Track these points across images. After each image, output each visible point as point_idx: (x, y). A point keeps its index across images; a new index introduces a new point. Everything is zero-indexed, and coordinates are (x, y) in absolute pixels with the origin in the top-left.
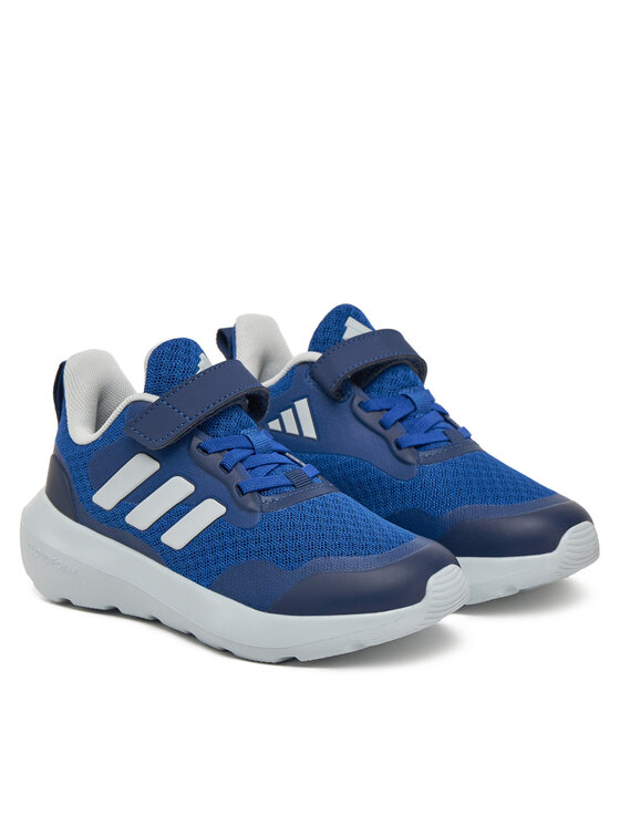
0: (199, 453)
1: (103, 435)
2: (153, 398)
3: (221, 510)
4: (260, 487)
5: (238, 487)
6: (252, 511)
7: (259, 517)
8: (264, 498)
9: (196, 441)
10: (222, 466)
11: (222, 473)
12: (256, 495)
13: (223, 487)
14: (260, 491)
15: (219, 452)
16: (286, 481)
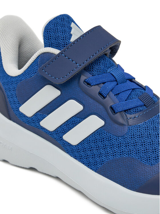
0: (85, 86)
1: (25, 72)
2: (56, 51)
3: (101, 123)
4: (126, 108)
5: (111, 107)
6: (122, 125)
7: (126, 128)
8: (129, 116)
9: (83, 78)
10: (100, 94)
11: (100, 98)
12: (123, 113)
13: (101, 107)
14: (125, 111)
15: (98, 85)
16: (140, 103)
